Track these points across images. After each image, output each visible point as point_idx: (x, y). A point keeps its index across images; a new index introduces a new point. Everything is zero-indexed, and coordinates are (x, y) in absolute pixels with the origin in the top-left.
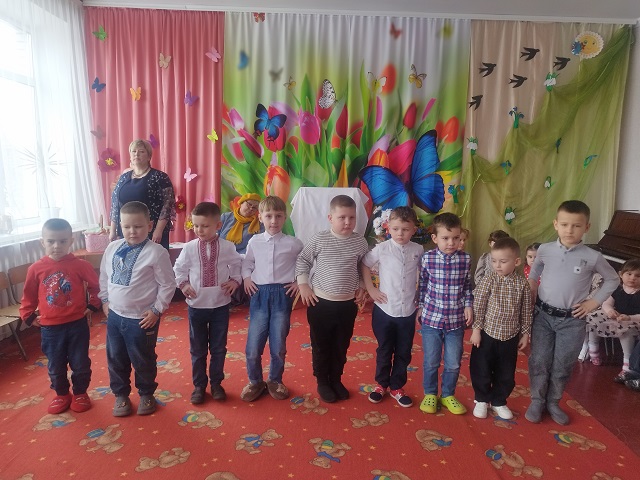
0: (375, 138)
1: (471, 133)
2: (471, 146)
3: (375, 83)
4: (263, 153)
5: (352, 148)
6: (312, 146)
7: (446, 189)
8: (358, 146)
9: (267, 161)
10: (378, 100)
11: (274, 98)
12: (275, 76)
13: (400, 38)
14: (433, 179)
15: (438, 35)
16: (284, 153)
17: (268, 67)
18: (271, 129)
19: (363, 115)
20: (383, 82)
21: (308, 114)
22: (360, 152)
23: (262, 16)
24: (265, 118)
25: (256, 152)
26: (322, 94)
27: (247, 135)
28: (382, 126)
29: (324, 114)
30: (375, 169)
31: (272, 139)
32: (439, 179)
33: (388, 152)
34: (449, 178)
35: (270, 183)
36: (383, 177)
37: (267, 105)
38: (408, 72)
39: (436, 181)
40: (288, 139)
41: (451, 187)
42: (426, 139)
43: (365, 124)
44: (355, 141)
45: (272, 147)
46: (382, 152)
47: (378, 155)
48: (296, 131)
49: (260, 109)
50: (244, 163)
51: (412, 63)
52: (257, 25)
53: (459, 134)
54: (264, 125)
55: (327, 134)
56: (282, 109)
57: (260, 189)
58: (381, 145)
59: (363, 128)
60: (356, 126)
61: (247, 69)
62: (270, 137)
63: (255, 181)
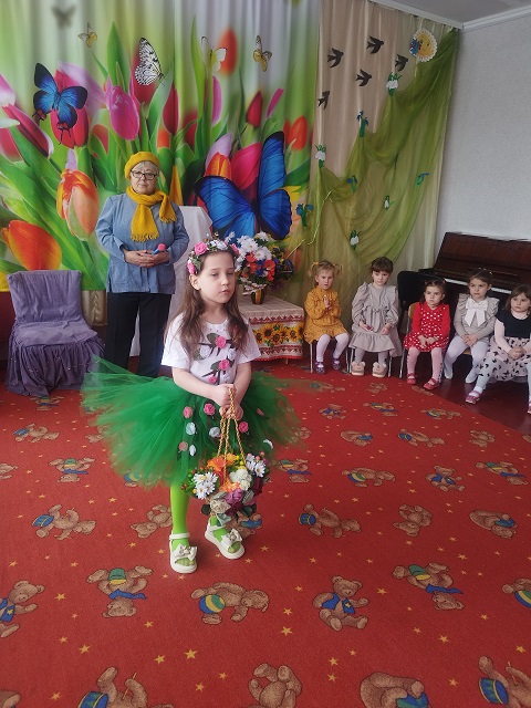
0: (212, 138)
1: (319, 139)
2: (320, 156)
3: (210, 55)
4: (51, 149)
5: (185, 149)
6: (129, 143)
7: (294, 209)
8: (192, 147)
9: (58, 162)
10: (215, 81)
11: (63, 55)
14: (280, 196)
16: (87, 150)
18: (63, 111)
19: (197, 101)
20: (221, 55)
21: (119, 91)
22: (195, 156)
24: (51, 89)
25: (40, 146)
26: (138, 61)
27: (23, 116)
28: (221, 120)
29: (144, 93)
30: (214, 180)
31: (66, 126)
32: (286, 197)
33: (230, 157)
34: (296, 196)
35: (67, 197)
36: (224, 192)
37: (52, 67)
38: (251, 47)
39: (283, 199)
40: (91, 129)
41: (300, 207)
42: (272, 143)
43: (200, 115)
44: (188, 139)
45: (67, 140)
46: (222, 158)
47: (218, 162)
48: (103, 116)
49: (40, 74)
50: (21, 164)
51: (257, 34)
53: (307, 140)
54: (49, 101)
55: (150, 124)
56: (78, 77)
57: (51, 209)
58: (221, 147)
59: (198, 121)
60: (189, 117)
62: (61, 122)
63: (42, 195)
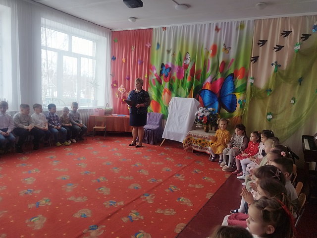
0: (207, 77)
1: (251, 75)
3: (208, 53)
4: (163, 83)
5: (196, 81)
6: (180, 80)
8: (199, 80)
9: (164, 86)
10: (209, 60)
11: (168, 61)
12: (169, 52)
13: (219, 32)
14: (231, 96)
15: (237, 29)
16: (169, 83)
17: (166, 48)
18: (166, 73)
19: (202, 66)
20: (211, 52)
21: (179, 67)
22: (200, 83)
23: (165, 28)
24: (164, 69)
25: (160, 82)
27: (157, 76)
28: (209, 72)
29: (186, 67)
30: (205, 90)
31: (166, 77)
32: (234, 97)
33: (211, 83)
34: (239, 96)
35: (164, 95)
36: (208, 94)
37: (165, 63)
38: (222, 47)
40: (171, 77)
42: (229, 77)
43: (202, 70)
44: (198, 78)
45: (166, 81)
46: (209, 83)
47: (207, 85)
48: (175, 74)
49: (163, 65)
50: (155, 86)
52: (163, 32)
53: (245, 76)
54: (163, 71)
55: (187, 75)
57: (160, 97)
58: (208, 80)
59: (201, 73)
60: (199, 72)
61: (159, 50)
63: (159, 94)
